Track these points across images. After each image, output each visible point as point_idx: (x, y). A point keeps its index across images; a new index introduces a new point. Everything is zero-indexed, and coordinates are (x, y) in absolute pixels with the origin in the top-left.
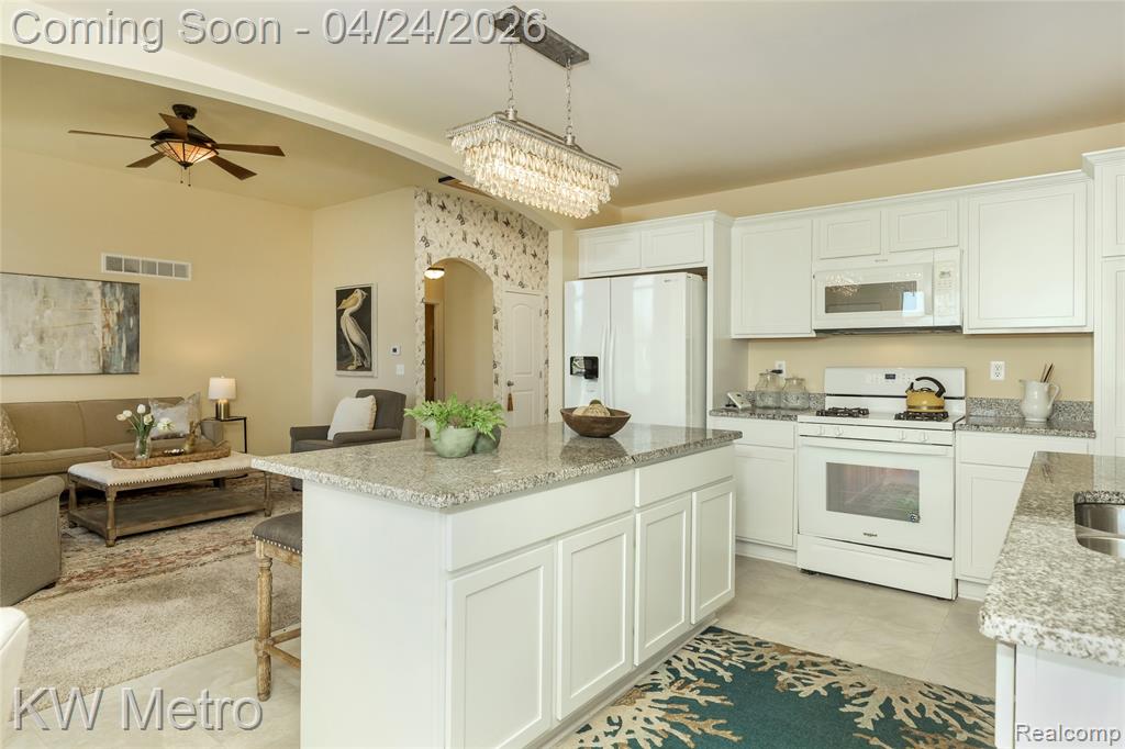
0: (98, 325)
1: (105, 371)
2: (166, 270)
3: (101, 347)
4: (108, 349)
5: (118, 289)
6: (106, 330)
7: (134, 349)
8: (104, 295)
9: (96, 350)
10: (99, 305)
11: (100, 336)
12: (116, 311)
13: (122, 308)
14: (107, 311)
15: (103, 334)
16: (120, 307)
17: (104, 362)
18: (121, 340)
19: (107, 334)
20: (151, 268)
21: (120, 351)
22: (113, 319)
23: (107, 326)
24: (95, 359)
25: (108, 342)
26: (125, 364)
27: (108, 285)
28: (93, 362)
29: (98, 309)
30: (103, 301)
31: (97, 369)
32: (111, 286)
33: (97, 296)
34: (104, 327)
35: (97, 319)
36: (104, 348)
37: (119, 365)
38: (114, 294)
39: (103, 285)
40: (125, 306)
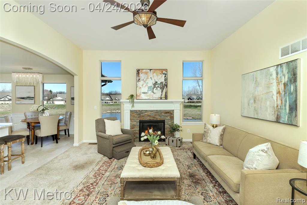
0: (275, 92)
1: (278, 121)
3: (276, 106)
4: (279, 107)
5: (284, 66)
6: (278, 95)
7: (293, 108)
8: (277, 74)
9: (274, 107)
10: (275, 80)
11: (275, 98)
12: (283, 82)
13: (286, 79)
14: (278, 83)
15: (277, 97)
16: (285, 79)
17: (277, 114)
18: (286, 101)
19: (278, 97)
21: (285, 109)
22: (282, 87)
23: (279, 92)
24: (273, 113)
25: (279, 102)
26: (288, 117)
27: (280, 67)
28: (273, 115)
29: (275, 84)
30: (277, 77)
31: (274, 118)
32: (281, 66)
33: (274, 76)
34: (277, 93)
35: (274, 89)
36: (277, 106)
37: (285, 118)
38: (283, 71)
39: (277, 67)
40: (288, 78)
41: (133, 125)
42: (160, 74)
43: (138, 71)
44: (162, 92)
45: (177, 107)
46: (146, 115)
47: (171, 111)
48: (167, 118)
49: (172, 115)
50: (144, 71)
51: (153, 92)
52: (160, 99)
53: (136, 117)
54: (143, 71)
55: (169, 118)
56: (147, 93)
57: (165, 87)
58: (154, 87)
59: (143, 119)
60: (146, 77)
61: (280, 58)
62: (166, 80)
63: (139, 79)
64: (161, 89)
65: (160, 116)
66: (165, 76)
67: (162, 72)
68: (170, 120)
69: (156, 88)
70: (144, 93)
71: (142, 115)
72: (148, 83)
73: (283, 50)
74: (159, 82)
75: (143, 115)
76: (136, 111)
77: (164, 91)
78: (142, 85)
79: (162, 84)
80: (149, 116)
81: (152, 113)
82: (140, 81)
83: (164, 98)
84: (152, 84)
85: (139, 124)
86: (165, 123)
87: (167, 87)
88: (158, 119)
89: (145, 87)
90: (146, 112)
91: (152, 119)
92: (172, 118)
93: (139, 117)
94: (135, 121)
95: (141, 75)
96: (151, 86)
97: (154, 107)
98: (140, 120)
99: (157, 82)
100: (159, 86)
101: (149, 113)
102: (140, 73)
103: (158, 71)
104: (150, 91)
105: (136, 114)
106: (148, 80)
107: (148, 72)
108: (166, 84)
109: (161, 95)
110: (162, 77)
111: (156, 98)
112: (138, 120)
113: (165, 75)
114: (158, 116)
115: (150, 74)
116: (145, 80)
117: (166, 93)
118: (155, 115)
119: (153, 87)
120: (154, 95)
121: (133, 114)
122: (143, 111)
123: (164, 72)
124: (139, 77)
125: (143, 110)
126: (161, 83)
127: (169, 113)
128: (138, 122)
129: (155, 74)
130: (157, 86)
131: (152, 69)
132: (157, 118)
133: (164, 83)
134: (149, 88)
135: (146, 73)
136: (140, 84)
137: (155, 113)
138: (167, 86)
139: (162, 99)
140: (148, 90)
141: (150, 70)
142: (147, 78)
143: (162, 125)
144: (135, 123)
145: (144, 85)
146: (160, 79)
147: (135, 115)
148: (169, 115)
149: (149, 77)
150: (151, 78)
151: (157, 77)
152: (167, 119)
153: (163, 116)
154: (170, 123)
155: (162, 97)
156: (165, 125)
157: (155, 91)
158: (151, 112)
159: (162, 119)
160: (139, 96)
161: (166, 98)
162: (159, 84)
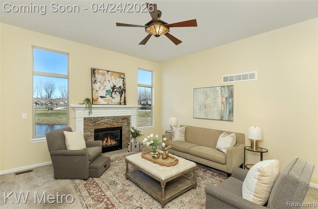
0: (220, 102)
1: (222, 119)
2: (245, 77)
3: (220, 110)
4: (223, 111)
5: (226, 88)
7: (231, 112)
8: (221, 91)
10: (220, 95)
11: (220, 106)
12: (225, 97)
13: (227, 95)
14: (222, 97)
15: (221, 105)
16: (226, 95)
17: (221, 116)
18: (227, 108)
19: (222, 106)
20: (239, 78)
21: (226, 112)
22: (224, 100)
23: (222, 103)
24: (219, 115)
25: (223, 108)
26: (228, 117)
27: (223, 87)
28: (218, 116)
29: (220, 97)
30: (221, 93)
31: (219, 118)
33: (220, 92)
34: (221, 103)
35: (219, 100)
36: (222, 111)
37: (226, 117)
38: (225, 91)
39: (221, 88)
40: (228, 95)
41: (86, 135)
42: (118, 78)
43: (93, 71)
44: (121, 97)
45: (135, 112)
46: (102, 122)
47: (128, 117)
48: (124, 124)
49: (129, 121)
50: (101, 71)
51: (112, 97)
52: (119, 104)
53: (90, 126)
54: (99, 72)
55: (126, 124)
56: (105, 97)
57: (124, 92)
58: (113, 91)
59: (99, 128)
60: (103, 79)
61: (223, 82)
62: (124, 84)
63: (95, 81)
64: (119, 93)
65: (117, 123)
66: (123, 81)
67: (120, 75)
68: (127, 126)
69: (114, 93)
70: (102, 97)
71: (97, 123)
72: (105, 86)
73: (224, 78)
74: (117, 86)
75: (99, 122)
76: (90, 119)
77: (123, 95)
78: (100, 88)
79: (121, 88)
80: (106, 123)
81: (110, 119)
82: (96, 83)
83: (123, 104)
84: (111, 88)
85: (93, 134)
86: (123, 130)
87: (125, 92)
88: (116, 126)
89: (102, 90)
90: (102, 120)
91: (109, 126)
92: (129, 124)
93: (94, 125)
94: (89, 131)
95: (97, 76)
96: (110, 90)
97: (112, 113)
98: (95, 129)
99: (115, 86)
100: (118, 91)
101: (106, 120)
102: (96, 74)
103: (116, 74)
104: (109, 96)
105: (90, 121)
106: (105, 82)
107: (105, 74)
108: (125, 89)
109: (120, 100)
110: (120, 81)
111: (115, 103)
112: (93, 129)
113: (123, 79)
114: (115, 122)
115: (108, 76)
116: (102, 82)
117: (125, 98)
118: (112, 122)
119: (111, 91)
120: (113, 100)
121: (86, 122)
122: (98, 119)
123: (122, 75)
124: (95, 77)
125: (98, 117)
126: (119, 87)
127: (126, 119)
128: (93, 131)
129: (113, 77)
130: (115, 90)
131: (109, 71)
132: (114, 125)
133: (122, 88)
134: (107, 91)
135: (103, 75)
136: (97, 86)
137: (113, 120)
138: (125, 90)
139: (122, 104)
140: (106, 95)
141: (108, 71)
142: (105, 80)
143: (118, 132)
144: (89, 133)
145: (102, 88)
146: (118, 83)
147: (89, 123)
148: (126, 121)
149: (107, 80)
150: (109, 80)
151: (115, 80)
152: (124, 126)
153: (121, 122)
154: (127, 129)
155: (121, 102)
156: (123, 132)
157: (113, 95)
158: (108, 118)
159: (119, 126)
160: (97, 100)
161: (125, 103)
162: (117, 88)
